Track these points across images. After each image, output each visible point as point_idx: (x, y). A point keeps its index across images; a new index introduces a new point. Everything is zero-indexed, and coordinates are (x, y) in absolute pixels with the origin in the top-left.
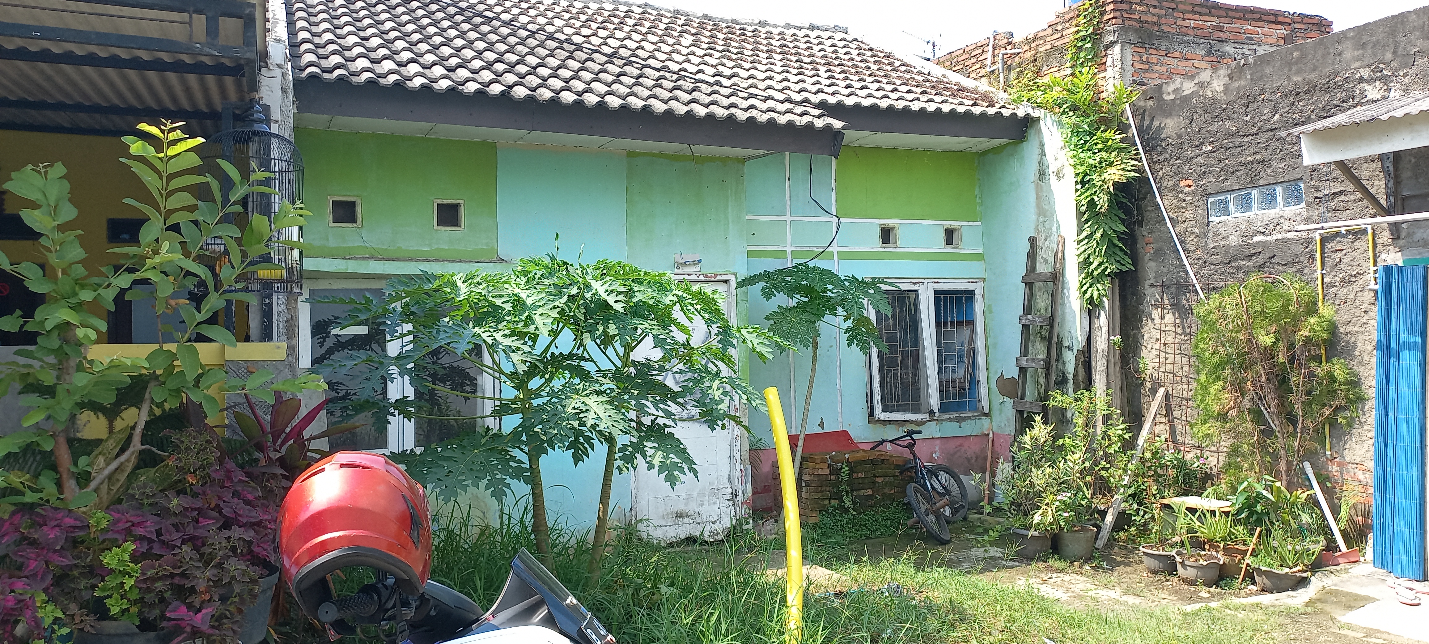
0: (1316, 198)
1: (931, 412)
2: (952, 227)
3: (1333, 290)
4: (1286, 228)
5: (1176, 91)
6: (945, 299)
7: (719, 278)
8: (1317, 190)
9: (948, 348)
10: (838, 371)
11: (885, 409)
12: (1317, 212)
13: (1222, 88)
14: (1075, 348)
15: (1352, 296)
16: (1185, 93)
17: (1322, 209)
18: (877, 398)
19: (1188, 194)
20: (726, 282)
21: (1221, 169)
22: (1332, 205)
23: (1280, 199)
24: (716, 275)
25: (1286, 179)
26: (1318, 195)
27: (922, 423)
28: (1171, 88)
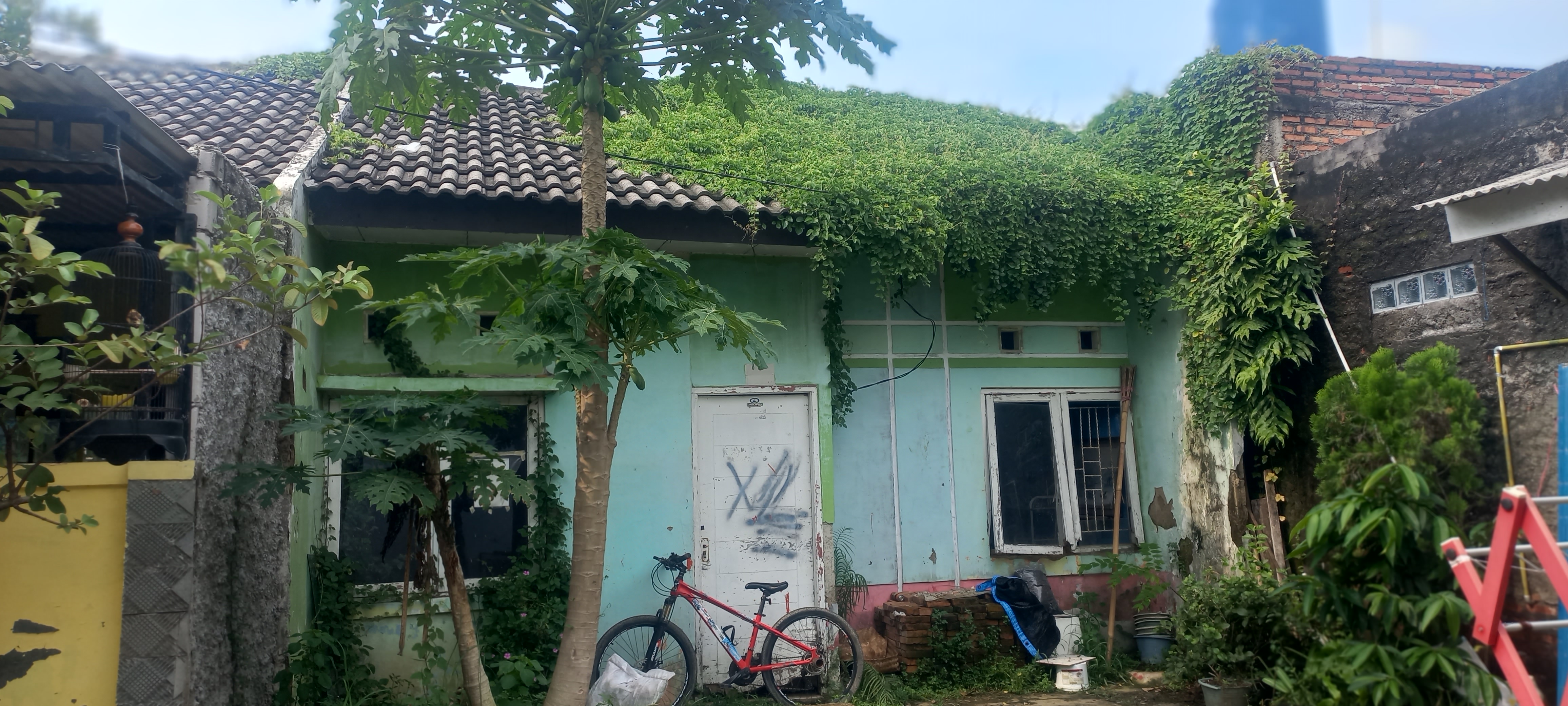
0: (1490, 282)
1: (1067, 547)
2: (1089, 329)
3: (1516, 393)
4: (1457, 319)
5: (1328, 163)
6: (1085, 413)
7: (797, 390)
8: (1490, 272)
9: (1090, 469)
10: (952, 496)
11: (1008, 540)
12: (1492, 299)
13: (1377, 158)
14: (1228, 467)
15: (1539, 401)
16: (1338, 166)
17: (1498, 295)
18: (998, 528)
19: (1349, 283)
20: (807, 394)
21: (1382, 252)
22: (1509, 290)
23: (1449, 286)
24: (793, 387)
25: (1454, 261)
26: (1493, 278)
27: (1053, 558)
28: (1322, 162)
